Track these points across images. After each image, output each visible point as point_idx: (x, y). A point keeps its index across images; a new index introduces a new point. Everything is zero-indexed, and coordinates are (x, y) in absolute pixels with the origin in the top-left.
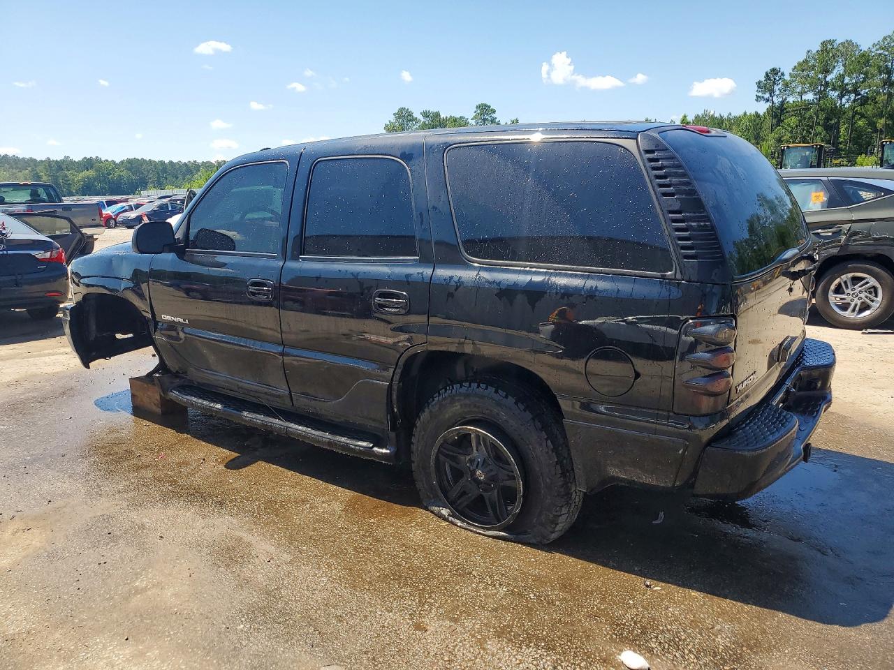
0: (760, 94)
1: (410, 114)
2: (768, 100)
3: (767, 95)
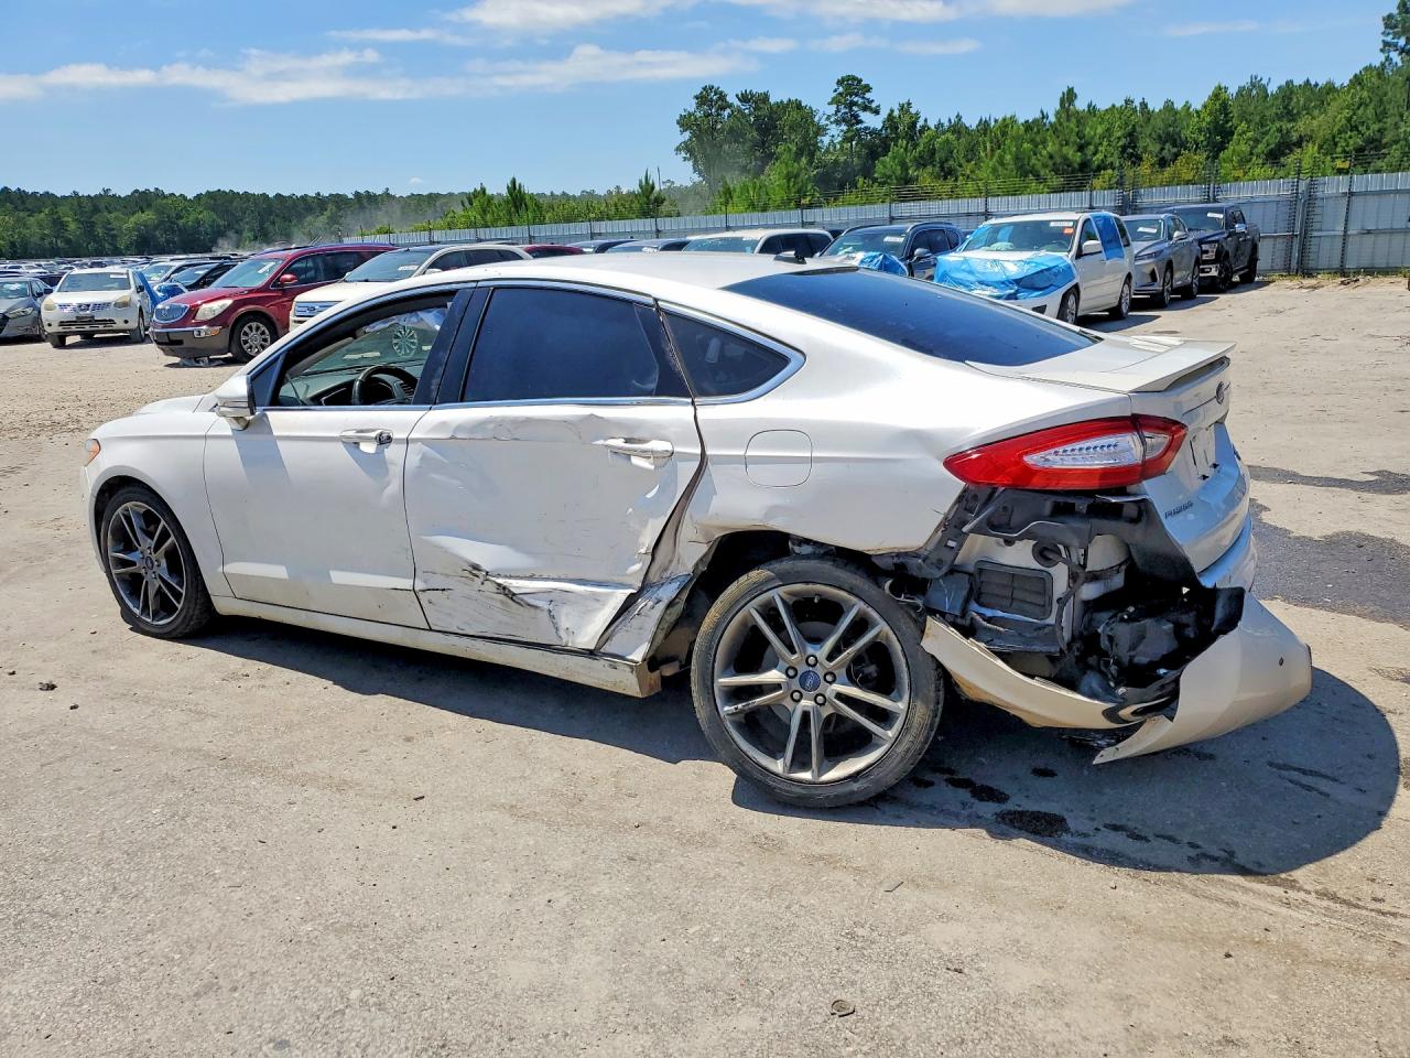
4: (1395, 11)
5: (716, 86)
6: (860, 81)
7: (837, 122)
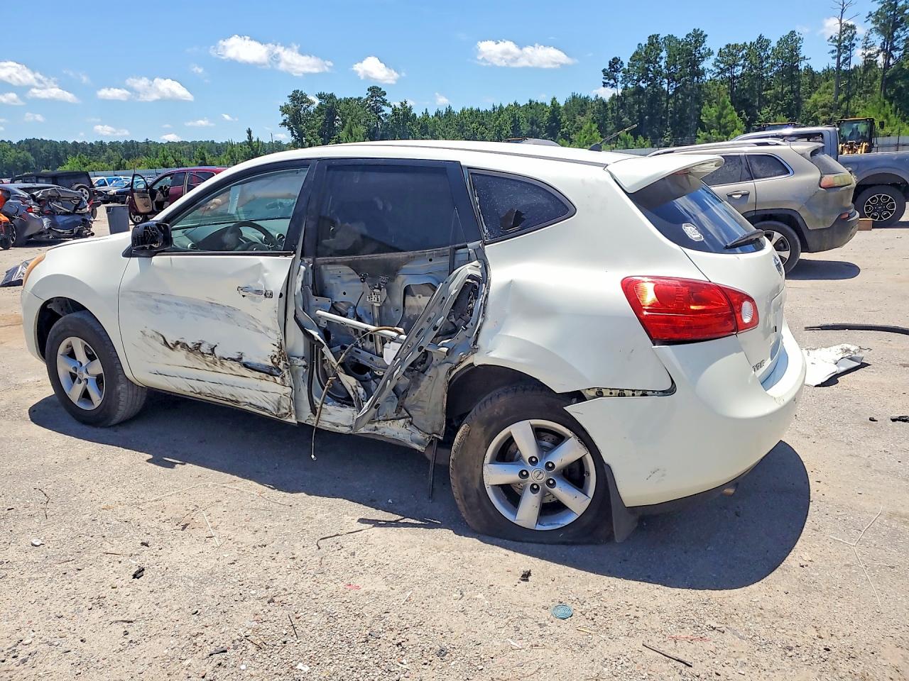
0: (607, 81)
1: (304, 96)
2: (613, 86)
3: (612, 82)
4: (607, 67)
5: (300, 90)
6: (380, 89)
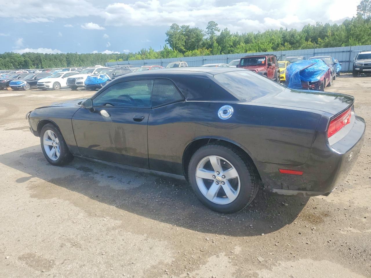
5: (176, 23)
6: (214, 22)
7: (208, 34)
